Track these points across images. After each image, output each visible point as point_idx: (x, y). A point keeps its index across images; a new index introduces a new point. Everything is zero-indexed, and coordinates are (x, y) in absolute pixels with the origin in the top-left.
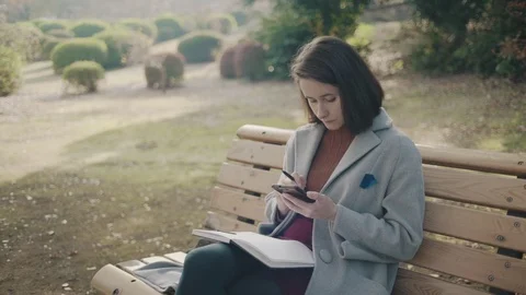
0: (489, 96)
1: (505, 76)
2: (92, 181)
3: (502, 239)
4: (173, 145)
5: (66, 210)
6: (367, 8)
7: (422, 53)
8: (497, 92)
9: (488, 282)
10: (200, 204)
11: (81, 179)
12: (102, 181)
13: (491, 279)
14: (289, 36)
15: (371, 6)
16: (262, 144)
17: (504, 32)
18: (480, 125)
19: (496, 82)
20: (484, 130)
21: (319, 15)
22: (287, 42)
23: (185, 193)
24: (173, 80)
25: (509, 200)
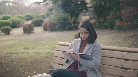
0: (113, 35)
1: (116, 29)
2: (13, 58)
3: (122, 65)
4: (33, 48)
5: (7, 65)
6: (82, 13)
7: (96, 24)
8: (115, 34)
9: (120, 75)
10: (44, 63)
11: (10, 57)
12: (16, 58)
13: (121, 74)
14: (62, 20)
15: (82, 12)
16: (64, 46)
17: (116, 19)
18: (111, 42)
19: (114, 31)
20: (113, 43)
21: (69, 14)
22: (61, 21)
23: (39, 60)
24: (31, 31)
25: (124, 57)
